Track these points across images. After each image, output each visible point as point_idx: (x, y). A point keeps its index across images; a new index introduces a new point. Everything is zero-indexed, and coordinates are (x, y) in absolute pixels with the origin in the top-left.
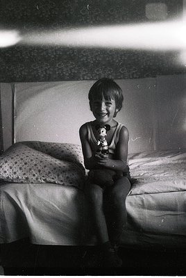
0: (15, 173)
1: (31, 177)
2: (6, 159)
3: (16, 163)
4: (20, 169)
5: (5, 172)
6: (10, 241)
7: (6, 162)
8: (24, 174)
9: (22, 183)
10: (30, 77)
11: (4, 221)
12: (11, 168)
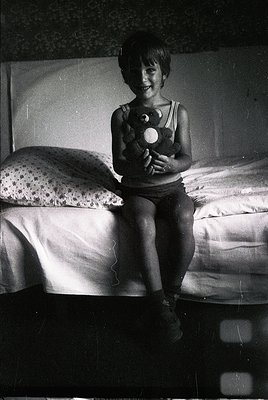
0: (20, 191)
1: (42, 197)
2: (7, 170)
3: (22, 177)
4: (28, 185)
5: (6, 189)
6: (15, 290)
7: (7, 175)
8: (34, 193)
9: (30, 206)
10: (33, 53)
11: (6, 262)
12: (14, 184)
